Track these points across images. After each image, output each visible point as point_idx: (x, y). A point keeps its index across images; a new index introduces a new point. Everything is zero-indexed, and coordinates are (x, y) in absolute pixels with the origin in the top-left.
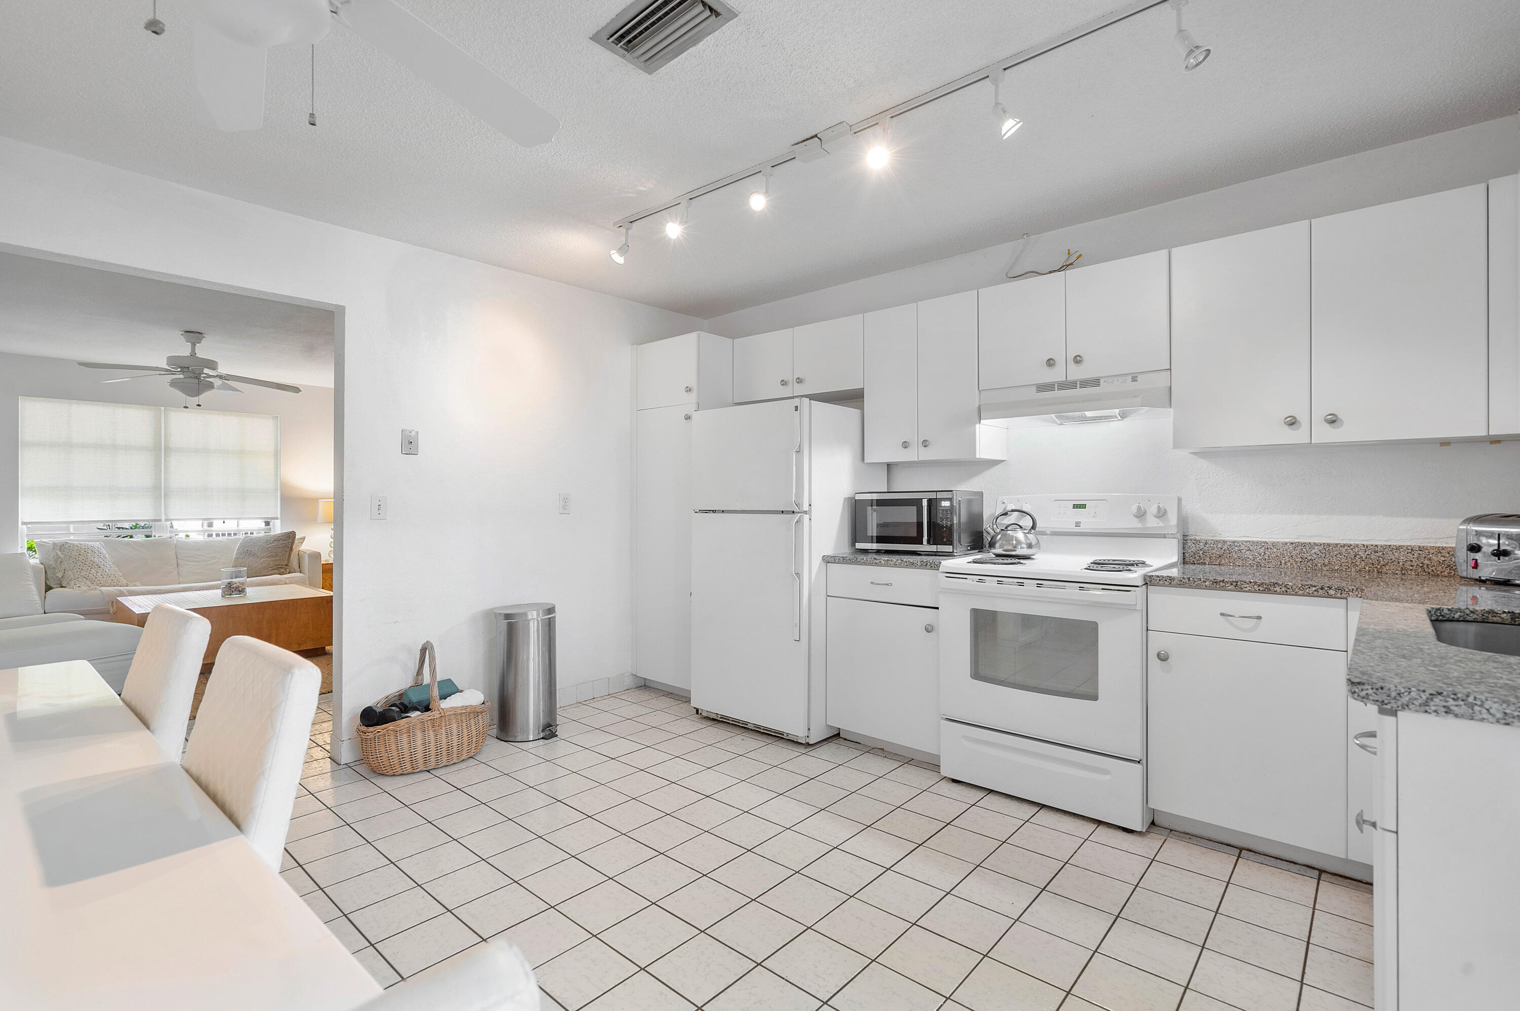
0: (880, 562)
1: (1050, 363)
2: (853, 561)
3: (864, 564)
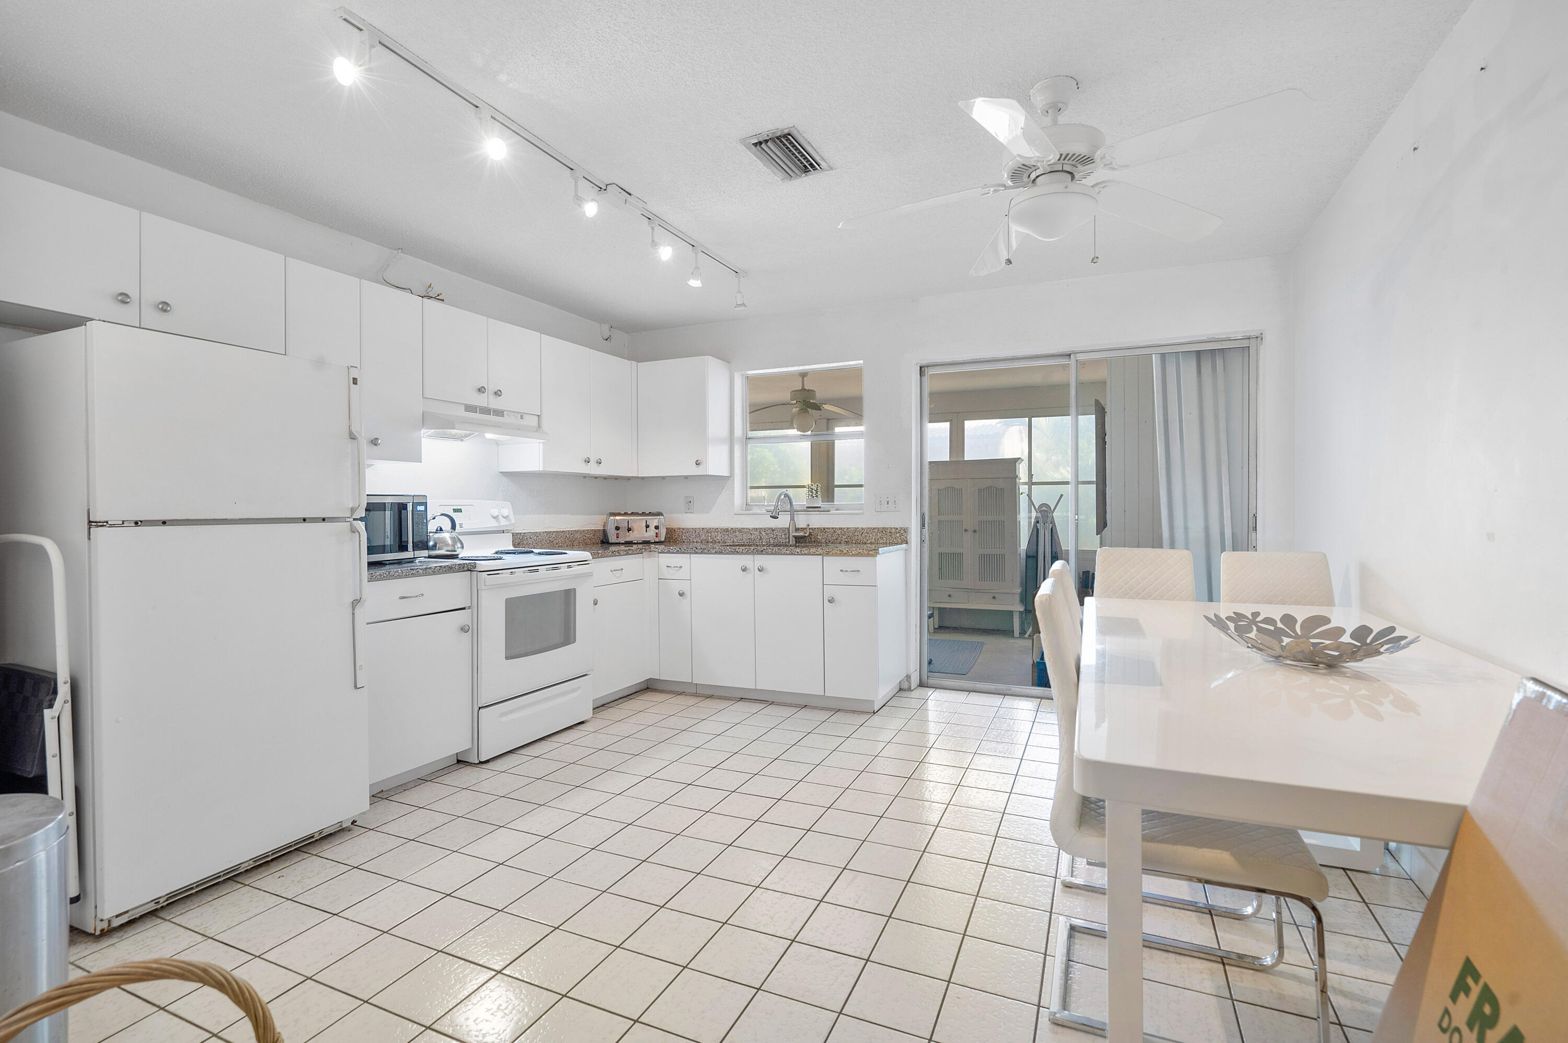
0: (418, 572)
1: (481, 390)
2: (385, 575)
3: (399, 577)
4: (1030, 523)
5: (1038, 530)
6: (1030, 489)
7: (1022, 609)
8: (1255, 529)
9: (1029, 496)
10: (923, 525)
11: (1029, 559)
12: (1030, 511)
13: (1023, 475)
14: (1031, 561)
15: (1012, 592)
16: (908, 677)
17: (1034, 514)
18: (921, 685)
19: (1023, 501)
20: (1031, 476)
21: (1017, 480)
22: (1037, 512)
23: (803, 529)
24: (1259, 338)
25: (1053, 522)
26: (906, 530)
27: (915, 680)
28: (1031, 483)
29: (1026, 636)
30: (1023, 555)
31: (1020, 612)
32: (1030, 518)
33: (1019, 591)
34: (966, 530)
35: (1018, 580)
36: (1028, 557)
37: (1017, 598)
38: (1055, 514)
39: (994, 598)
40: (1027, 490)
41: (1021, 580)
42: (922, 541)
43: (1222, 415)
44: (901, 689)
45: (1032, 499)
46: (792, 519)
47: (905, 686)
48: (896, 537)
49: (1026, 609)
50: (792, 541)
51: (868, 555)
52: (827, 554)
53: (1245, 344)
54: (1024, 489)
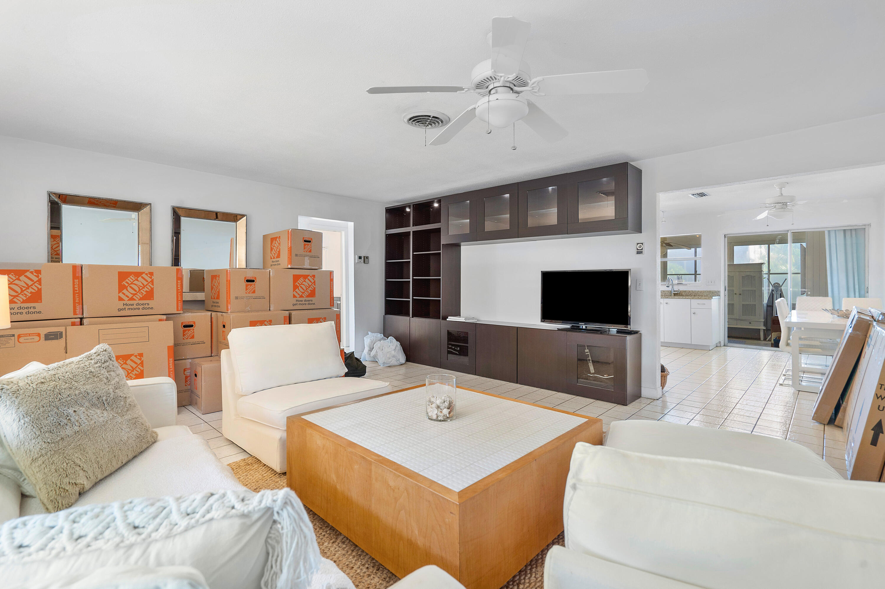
4: (768, 293)
5: (773, 294)
6: (769, 276)
7: (765, 328)
8: (868, 292)
9: (769, 279)
10: (725, 290)
11: (768, 308)
12: (769, 286)
13: (765, 269)
14: (769, 308)
15: (759, 321)
16: (720, 342)
17: (771, 288)
18: (724, 346)
19: (765, 282)
20: (769, 270)
21: (762, 272)
22: (773, 287)
23: (676, 291)
24: (869, 225)
25: (781, 290)
26: (719, 292)
27: (722, 344)
28: (769, 273)
29: (767, 340)
30: (765, 305)
31: (764, 330)
32: (769, 290)
33: (763, 320)
34: (735, 294)
35: (762, 316)
36: (767, 306)
37: (762, 324)
38: (782, 288)
39: (750, 323)
40: (767, 277)
41: (764, 315)
42: (725, 296)
43: (855, 251)
44: (717, 346)
45: (770, 280)
46: (673, 287)
47: (719, 345)
48: (717, 294)
49: (766, 329)
50: (673, 295)
51: (709, 299)
52: (693, 298)
53: (864, 227)
54: (765, 276)
